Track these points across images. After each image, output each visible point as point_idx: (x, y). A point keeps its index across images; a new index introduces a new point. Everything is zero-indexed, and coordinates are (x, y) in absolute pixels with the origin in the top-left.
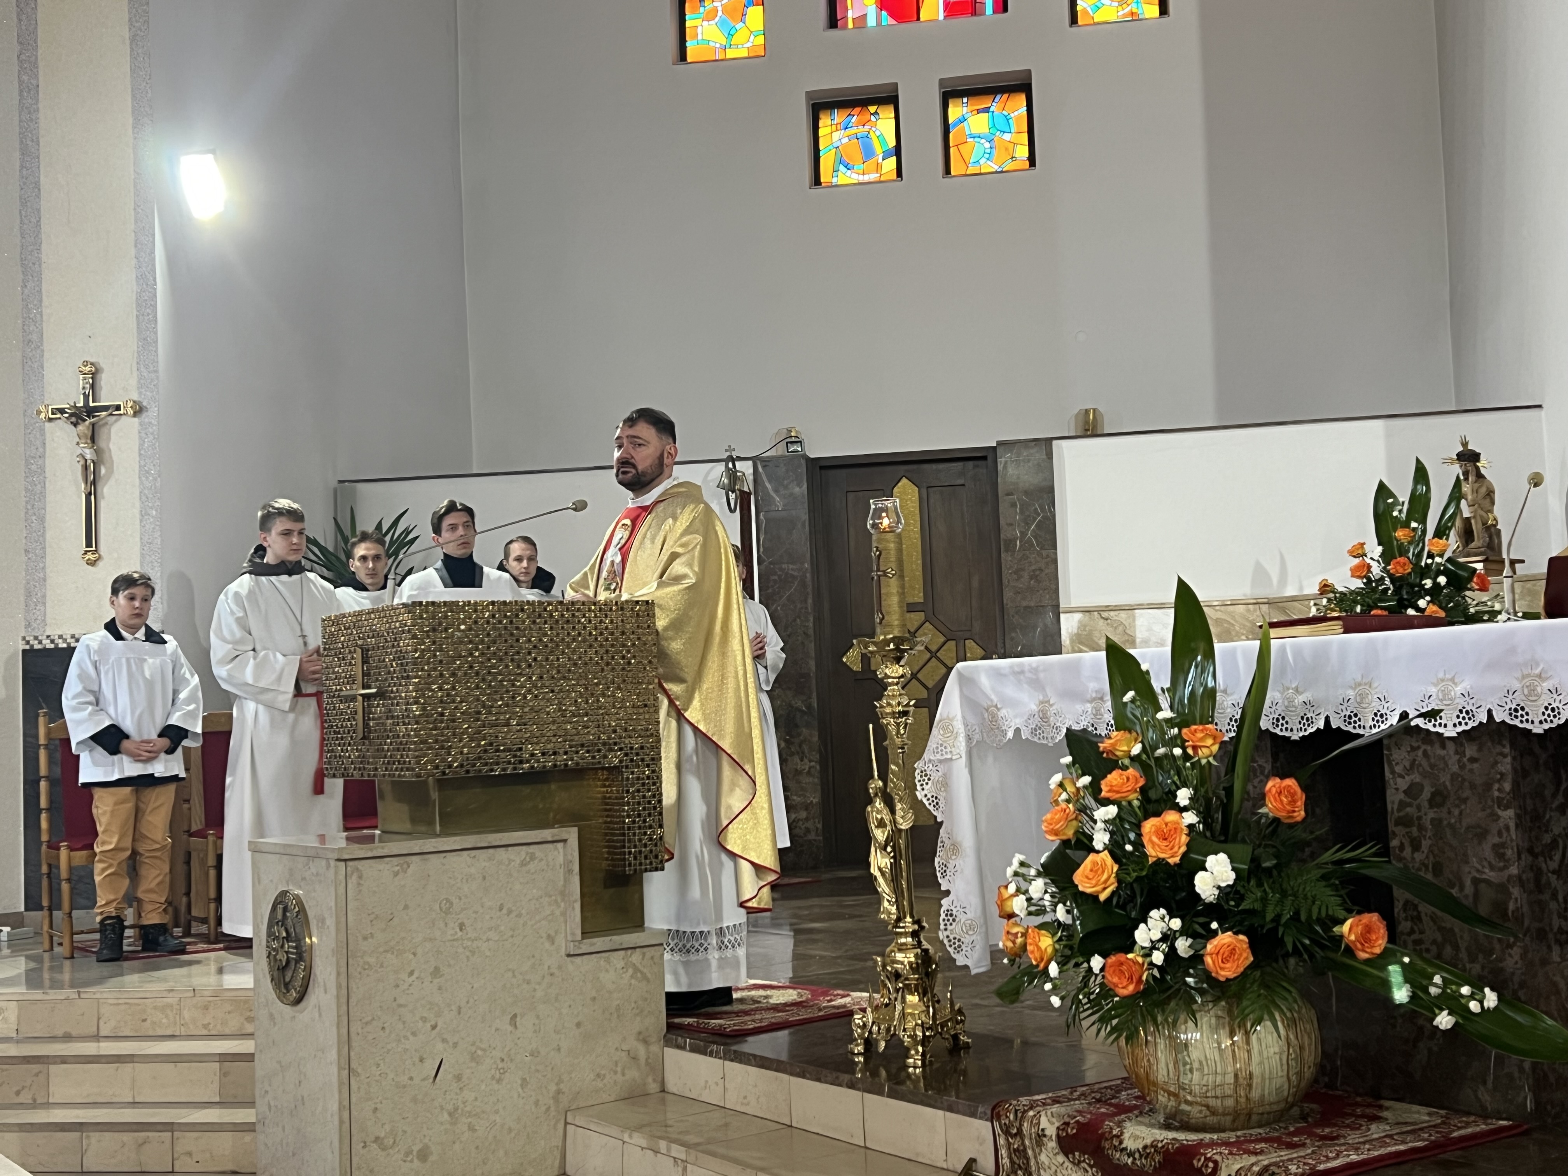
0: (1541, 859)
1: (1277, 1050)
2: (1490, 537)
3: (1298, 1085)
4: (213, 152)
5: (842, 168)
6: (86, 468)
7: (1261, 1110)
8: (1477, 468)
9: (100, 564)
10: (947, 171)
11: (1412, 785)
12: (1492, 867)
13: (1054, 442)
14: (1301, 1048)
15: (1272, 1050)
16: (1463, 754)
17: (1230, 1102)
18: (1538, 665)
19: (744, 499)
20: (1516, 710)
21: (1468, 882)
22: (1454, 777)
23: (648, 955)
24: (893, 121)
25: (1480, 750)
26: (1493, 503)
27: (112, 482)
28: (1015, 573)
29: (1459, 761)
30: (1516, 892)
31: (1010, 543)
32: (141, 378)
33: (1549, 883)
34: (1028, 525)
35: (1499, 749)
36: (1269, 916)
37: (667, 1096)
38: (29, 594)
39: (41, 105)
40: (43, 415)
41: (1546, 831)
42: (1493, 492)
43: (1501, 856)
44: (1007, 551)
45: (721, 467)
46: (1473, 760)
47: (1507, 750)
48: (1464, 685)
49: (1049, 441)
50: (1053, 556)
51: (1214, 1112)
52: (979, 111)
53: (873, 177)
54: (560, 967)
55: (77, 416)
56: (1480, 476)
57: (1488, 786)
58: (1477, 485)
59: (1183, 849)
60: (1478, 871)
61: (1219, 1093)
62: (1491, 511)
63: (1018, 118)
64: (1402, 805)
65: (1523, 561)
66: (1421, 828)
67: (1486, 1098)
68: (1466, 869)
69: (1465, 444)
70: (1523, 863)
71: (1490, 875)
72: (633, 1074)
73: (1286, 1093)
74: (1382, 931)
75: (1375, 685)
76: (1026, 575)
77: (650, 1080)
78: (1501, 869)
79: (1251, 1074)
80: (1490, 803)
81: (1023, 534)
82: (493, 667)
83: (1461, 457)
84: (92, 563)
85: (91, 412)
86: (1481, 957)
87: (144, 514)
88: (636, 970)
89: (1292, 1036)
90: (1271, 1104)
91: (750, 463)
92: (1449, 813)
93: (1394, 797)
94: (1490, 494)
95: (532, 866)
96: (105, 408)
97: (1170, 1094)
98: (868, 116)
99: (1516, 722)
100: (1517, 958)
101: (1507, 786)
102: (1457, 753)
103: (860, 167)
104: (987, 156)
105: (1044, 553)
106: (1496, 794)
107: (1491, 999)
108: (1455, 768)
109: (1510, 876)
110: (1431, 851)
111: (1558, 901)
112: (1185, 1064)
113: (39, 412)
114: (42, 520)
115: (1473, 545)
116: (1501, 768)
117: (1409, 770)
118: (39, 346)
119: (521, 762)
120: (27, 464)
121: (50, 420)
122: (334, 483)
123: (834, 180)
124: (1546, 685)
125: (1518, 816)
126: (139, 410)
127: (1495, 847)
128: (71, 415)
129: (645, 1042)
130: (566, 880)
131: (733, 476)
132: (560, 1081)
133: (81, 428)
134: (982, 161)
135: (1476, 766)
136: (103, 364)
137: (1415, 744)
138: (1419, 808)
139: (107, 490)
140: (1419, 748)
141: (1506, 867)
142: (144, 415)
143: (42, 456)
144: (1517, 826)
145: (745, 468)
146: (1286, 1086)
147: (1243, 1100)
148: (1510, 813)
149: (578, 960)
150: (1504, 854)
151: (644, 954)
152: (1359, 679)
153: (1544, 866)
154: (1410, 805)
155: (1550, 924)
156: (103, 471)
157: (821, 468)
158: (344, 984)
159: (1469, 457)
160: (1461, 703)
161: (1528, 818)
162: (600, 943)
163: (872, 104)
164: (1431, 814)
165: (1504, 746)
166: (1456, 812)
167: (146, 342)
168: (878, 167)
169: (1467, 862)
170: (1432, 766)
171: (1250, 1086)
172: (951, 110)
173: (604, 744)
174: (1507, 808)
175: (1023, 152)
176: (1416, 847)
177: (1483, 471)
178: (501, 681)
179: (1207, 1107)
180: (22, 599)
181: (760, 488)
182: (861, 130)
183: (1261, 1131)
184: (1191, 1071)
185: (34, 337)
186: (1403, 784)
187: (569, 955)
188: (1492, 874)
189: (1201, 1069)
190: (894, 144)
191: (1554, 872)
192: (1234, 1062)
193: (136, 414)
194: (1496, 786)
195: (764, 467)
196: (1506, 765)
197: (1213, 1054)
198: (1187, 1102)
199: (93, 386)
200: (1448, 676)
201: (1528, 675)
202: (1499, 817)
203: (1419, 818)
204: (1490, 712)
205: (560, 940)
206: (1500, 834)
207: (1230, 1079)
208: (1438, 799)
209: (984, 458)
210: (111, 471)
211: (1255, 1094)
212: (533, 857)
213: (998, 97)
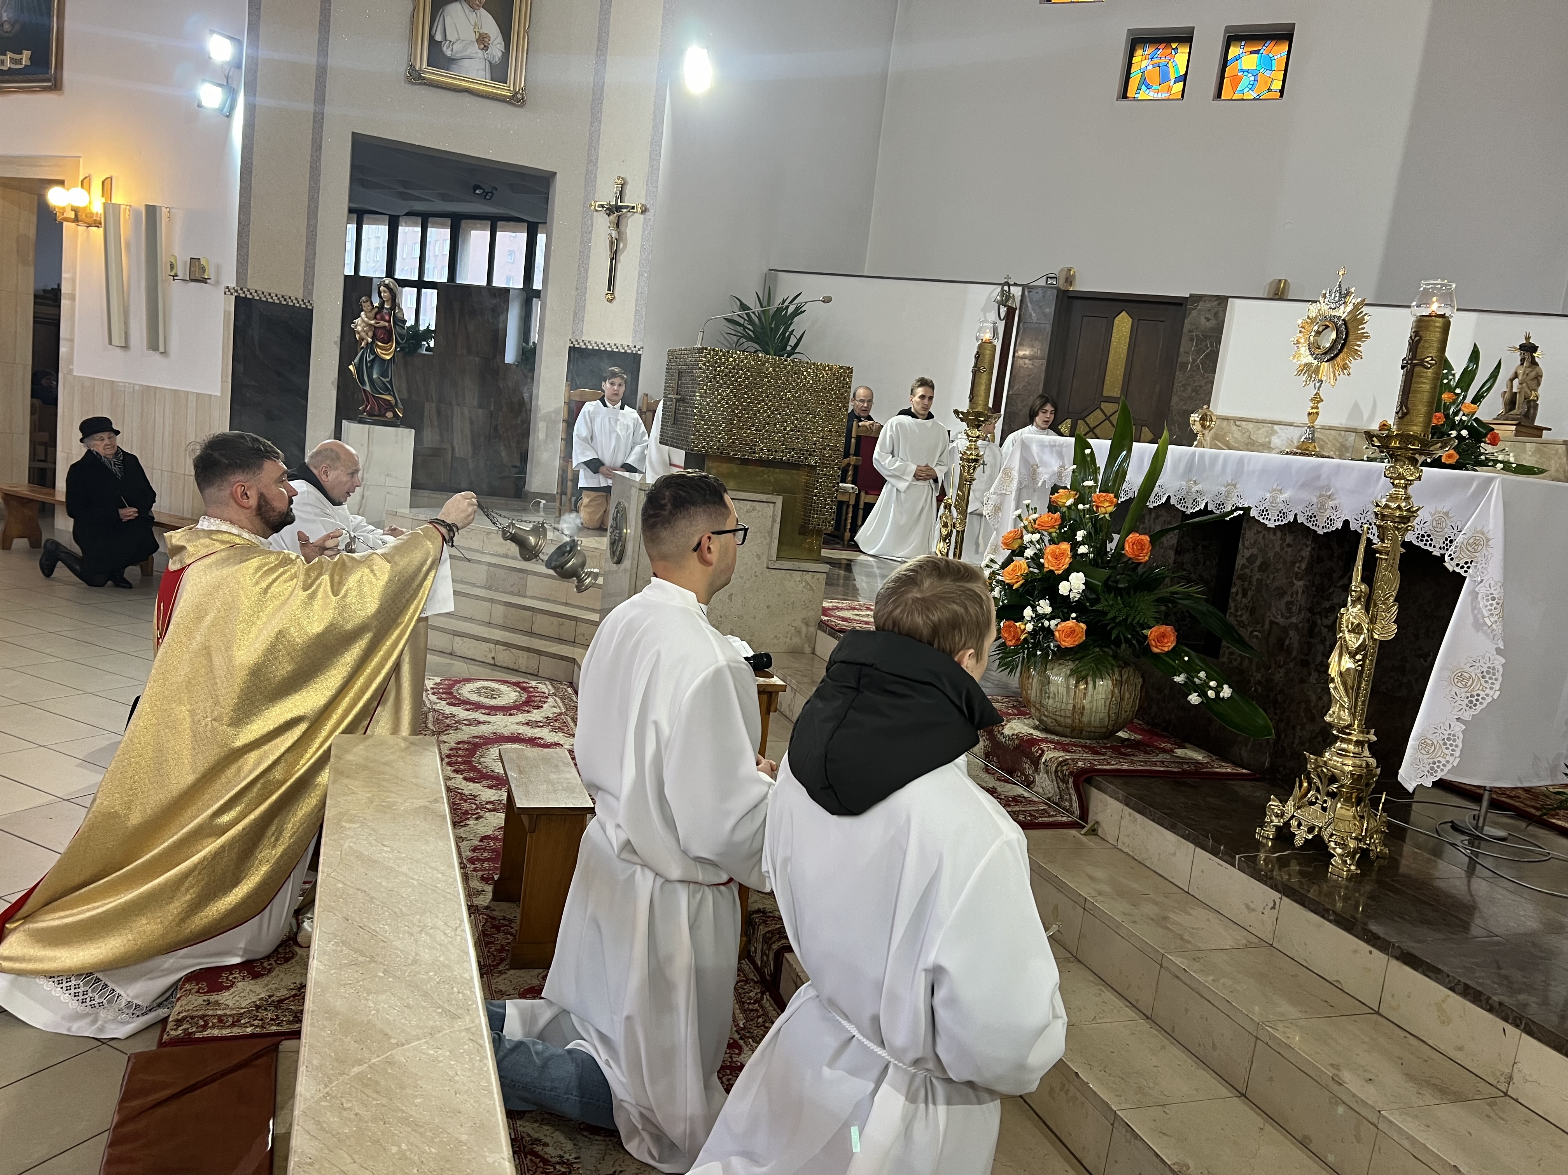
0: (1318, 616)
1: (1104, 696)
2: (1529, 409)
3: (1116, 720)
4: (707, 48)
5: (1144, 87)
6: (612, 243)
7: (1089, 729)
8: (1533, 358)
9: (615, 302)
10: (1219, 96)
11: (1252, 555)
12: (1283, 616)
13: (1230, 300)
14: (1122, 699)
15: (1100, 696)
16: (1284, 541)
17: (1069, 721)
18: (1330, 489)
19: (1011, 312)
20: (1311, 517)
21: (1267, 623)
22: (1276, 554)
23: (816, 577)
24: (1187, 55)
25: (1294, 540)
26: (1539, 384)
27: (625, 253)
28: (1183, 386)
29: (1281, 545)
30: (1292, 633)
31: (1184, 365)
32: (647, 190)
33: (1320, 632)
34: (1199, 354)
35: (1305, 541)
36: (1110, 616)
37: (816, 657)
38: (575, 314)
39: (612, 9)
40: (593, 208)
41: (1328, 600)
42: (1541, 377)
43: (1289, 610)
44: (1180, 370)
45: (999, 288)
46: (1289, 545)
47: (1309, 543)
48: (1286, 495)
49: (1227, 298)
50: (1211, 378)
51: (1059, 725)
52: (1251, 53)
53: (1165, 95)
54: (762, 573)
55: (613, 210)
56: (1534, 363)
57: (1293, 563)
58: (1529, 370)
59: (1066, 566)
60: (1274, 616)
61: (1063, 713)
62: (1536, 390)
63: (1279, 60)
64: (1244, 567)
65: (1550, 429)
66: (1250, 583)
67: (1244, 754)
68: (1268, 614)
69: (1528, 338)
70: (1302, 616)
71: (1280, 620)
72: (796, 640)
73: (1106, 723)
74: (1172, 638)
75: (1238, 486)
76: (1190, 389)
77: (806, 646)
78: (1287, 618)
79: (1083, 708)
80: (1291, 574)
81: (1194, 361)
82: (745, 393)
83: (1522, 347)
84: (610, 301)
85: (618, 208)
86: (1263, 670)
87: (640, 275)
88: (808, 584)
89: (1116, 691)
90: (1095, 727)
91: (1020, 288)
92: (1268, 577)
93: (1240, 561)
94: (1538, 378)
95: (753, 514)
96: (626, 207)
97: (1037, 709)
98: (1169, 51)
99: (1309, 525)
100: (1282, 674)
101: (1303, 566)
102: (1281, 539)
103: (1156, 87)
104: (1250, 86)
105: (1206, 375)
106: (1296, 569)
107: (1226, 692)
108: (1278, 549)
109: (1291, 623)
110: (1252, 599)
111: (1325, 646)
112: (1046, 693)
113: (591, 205)
114: (587, 271)
115: (1512, 412)
116: (1304, 554)
117: (1253, 545)
118: (595, 164)
119: (754, 453)
120: (582, 236)
121: (597, 211)
122: (765, 270)
123: (1137, 96)
124: (1332, 503)
125: (1306, 586)
126: (644, 211)
127: (1287, 603)
128: (607, 209)
129: (807, 624)
130: (772, 526)
131: (1005, 298)
132: (753, 635)
133: (611, 217)
134: (1245, 91)
135: (1290, 549)
136: (629, 180)
137: (1260, 530)
138: (1252, 571)
139: (622, 258)
140: (1261, 532)
141: (1290, 617)
142: (647, 213)
143: (590, 233)
144: (1303, 592)
145: (1016, 291)
146: (1107, 719)
147: (1077, 721)
148: (1301, 583)
149: (773, 571)
150: (1291, 609)
151: (813, 576)
152: (1230, 481)
153: (1319, 621)
154: (1248, 567)
155: (1314, 659)
156: (621, 245)
157: (1069, 297)
158: (636, 558)
159: (1528, 349)
160: (1281, 506)
161: (1314, 589)
162: (787, 564)
163: (1175, 42)
164: (1258, 576)
165: (1308, 540)
166: (1271, 577)
167: (653, 168)
168: (1170, 89)
169: (1270, 610)
170: (1266, 545)
171: (1082, 714)
172: (1232, 49)
173: (807, 451)
174: (1300, 579)
175: (1277, 86)
176: (1245, 595)
177: (1537, 360)
178: (750, 403)
179: (1056, 720)
180: (572, 316)
181: (1024, 306)
182: (1162, 61)
183: (1088, 741)
184: (1049, 698)
185: (593, 158)
186: (1247, 554)
187: (768, 568)
188: (1282, 620)
189: (1054, 698)
190: (1184, 72)
191: (1326, 627)
192: (1074, 699)
193: (642, 212)
194: (1297, 565)
195: (1029, 292)
196: (1306, 553)
197: (1062, 690)
198: (1044, 715)
199: (621, 192)
200: (1279, 488)
201: (1323, 495)
202: (1294, 585)
203: (1251, 577)
204: (1296, 515)
205: (764, 558)
206: (1292, 596)
207: (1070, 707)
208: (1264, 567)
209: (1181, 304)
210: (625, 246)
211: (1085, 719)
212: (754, 509)
213: (1268, 42)
